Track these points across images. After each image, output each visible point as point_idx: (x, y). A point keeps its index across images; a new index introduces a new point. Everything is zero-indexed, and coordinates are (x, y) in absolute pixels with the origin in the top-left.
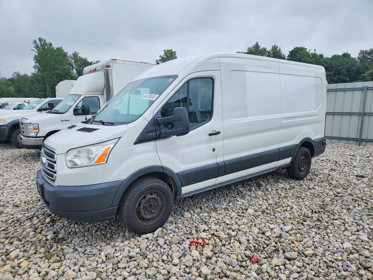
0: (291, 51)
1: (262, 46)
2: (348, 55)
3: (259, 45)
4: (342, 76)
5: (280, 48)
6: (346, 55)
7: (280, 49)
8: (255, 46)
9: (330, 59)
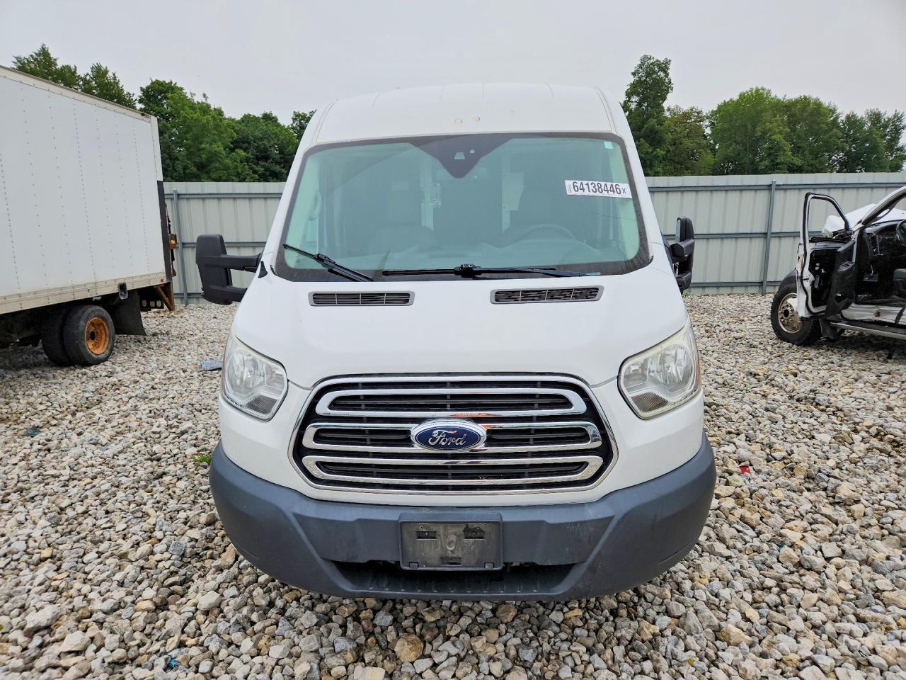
0: (144, 87)
1: (61, 60)
2: (273, 118)
3: (53, 55)
4: (272, 163)
5: (114, 74)
6: (268, 118)
7: (115, 77)
8: (38, 55)
9: (238, 122)
